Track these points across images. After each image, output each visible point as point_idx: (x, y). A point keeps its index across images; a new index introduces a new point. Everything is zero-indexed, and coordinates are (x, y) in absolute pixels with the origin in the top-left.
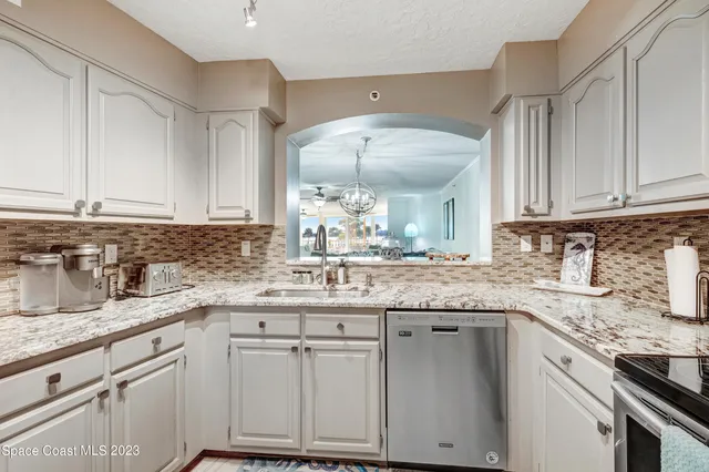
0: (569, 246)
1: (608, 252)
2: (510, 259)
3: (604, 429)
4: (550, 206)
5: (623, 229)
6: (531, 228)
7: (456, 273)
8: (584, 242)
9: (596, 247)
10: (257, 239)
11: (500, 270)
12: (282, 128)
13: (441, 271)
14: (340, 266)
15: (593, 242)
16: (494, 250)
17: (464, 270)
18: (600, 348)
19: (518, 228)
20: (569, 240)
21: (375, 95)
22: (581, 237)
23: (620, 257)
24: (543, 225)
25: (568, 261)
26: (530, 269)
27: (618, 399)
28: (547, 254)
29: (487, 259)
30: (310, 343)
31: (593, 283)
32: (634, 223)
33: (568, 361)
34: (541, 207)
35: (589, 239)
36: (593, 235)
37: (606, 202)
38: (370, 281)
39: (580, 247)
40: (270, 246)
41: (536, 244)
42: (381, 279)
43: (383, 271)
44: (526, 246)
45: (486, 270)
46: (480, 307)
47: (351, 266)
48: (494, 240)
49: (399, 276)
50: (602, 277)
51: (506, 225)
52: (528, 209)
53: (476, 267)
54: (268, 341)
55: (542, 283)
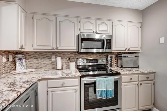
0: (17, 59)
1: (30, 60)
6: (6, 53)
8: (21, 57)
15: (24, 57)
19: (2, 53)
20: (16, 57)
23: (35, 60)
24: (9, 52)
25: (17, 63)
26: (6, 68)
28: (11, 62)
31: (27, 68)
35: (23, 56)
36: (24, 55)
37: (51, 48)
41: (8, 58)
44: (5, 60)
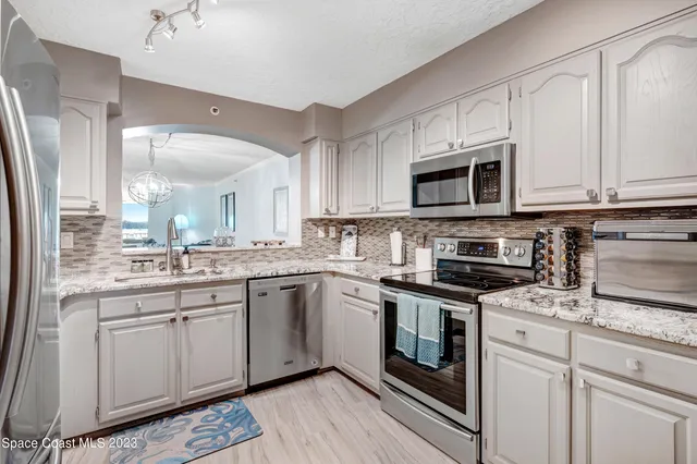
0: (344, 233)
1: (364, 236)
2: (312, 243)
3: (375, 313)
4: (338, 209)
5: (371, 223)
6: (325, 223)
7: (279, 254)
8: (352, 231)
9: (358, 234)
10: (84, 230)
11: (306, 250)
12: (116, 119)
13: (267, 253)
14: (184, 253)
15: (356, 231)
16: (303, 237)
17: (283, 251)
18: (373, 277)
19: (316, 222)
20: (344, 230)
21: (215, 110)
22: (350, 227)
23: (370, 238)
24: (331, 220)
25: (344, 243)
26: (323, 249)
27: (382, 294)
28: (333, 239)
29: (298, 243)
30: (185, 313)
31: (357, 255)
32: (377, 221)
33: (357, 290)
34: (333, 210)
35: (354, 229)
36: (356, 227)
37: (368, 210)
38: (213, 263)
39: (350, 234)
40: (102, 237)
41: (327, 232)
42: (221, 262)
43: (221, 256)
44: (321, 234)
45: (298, 251)
46: (308, 271)
47: (192, 254)
48: (303, 229)
49: (234, 259)
50: (361, 251)
51: (310, 220)
52: (327, 210)
53: (291, 249)
54: (142, 318)
55: (332, 257)
